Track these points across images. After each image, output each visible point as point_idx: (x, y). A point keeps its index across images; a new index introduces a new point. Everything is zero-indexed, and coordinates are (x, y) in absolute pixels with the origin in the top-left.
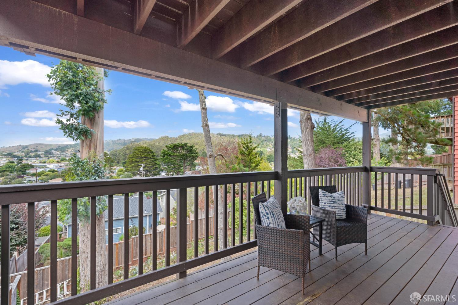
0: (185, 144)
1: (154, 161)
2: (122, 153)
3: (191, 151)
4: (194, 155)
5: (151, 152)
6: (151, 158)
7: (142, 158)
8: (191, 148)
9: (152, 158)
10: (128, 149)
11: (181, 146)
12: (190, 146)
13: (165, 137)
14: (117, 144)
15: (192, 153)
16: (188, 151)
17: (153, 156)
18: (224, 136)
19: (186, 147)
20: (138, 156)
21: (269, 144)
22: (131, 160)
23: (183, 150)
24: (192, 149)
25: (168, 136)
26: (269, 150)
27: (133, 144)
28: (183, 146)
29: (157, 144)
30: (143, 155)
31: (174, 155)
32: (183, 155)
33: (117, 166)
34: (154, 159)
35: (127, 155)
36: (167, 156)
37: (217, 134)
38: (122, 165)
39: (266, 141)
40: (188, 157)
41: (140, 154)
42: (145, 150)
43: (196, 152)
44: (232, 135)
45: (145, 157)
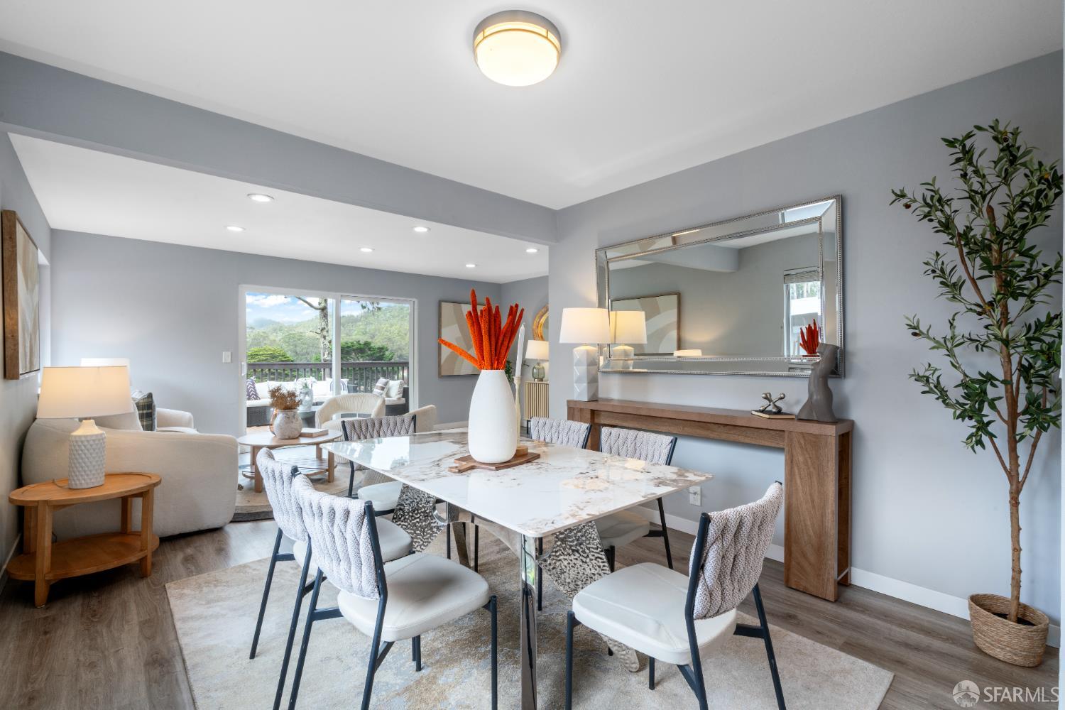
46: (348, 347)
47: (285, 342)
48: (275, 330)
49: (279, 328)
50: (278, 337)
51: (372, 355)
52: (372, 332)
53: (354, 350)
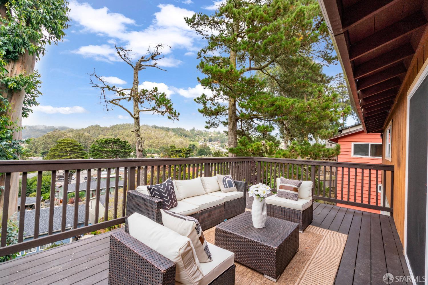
0: (118, 140)
1: (82, 155)
2: (42, 142)
3: (124, 146)
4: (127, 150)
5: (78, 146)
6: (77, 152)
7: (67, 152)
8: (124, 143)
9: (79, 153)
10: (49, 138)
11: (114, 142)
12: (124, 142)
13: (96, 126)
14: (35, 130)
15: (125, 149)
16: (121, 147)
17: (81, 150)
18: (159, 129)
19: (119, 142)
20: (62, 150)
21: (201, 138)
22: (53, 154)
23: (115, 145)
24: (126, 145)
25: (99, 126)
26: (201, 143)
27: (55, 133)
28: (116, 142)
29: (86, 134)
30: (68, 149)
31: (105, 151)
32: (115, 151)
33: (35, 156)
34: (82, 153)
35: (48, 144)
36: (98, 151)
37: (152, 126)
38: (40, 155)
39: (198, 135)
40: (121, 152)
41: (65, 148)
42: (71, 143)
43: (130, 147)
44: (167, 128)
45: (70, 151)
46: (109, 141)
47: (74, 137)
48: (69, 132)
49: (72, 131)
50: (71, 134)
51: (120, 144)
52: (115, 134)
53: (112, 142)
